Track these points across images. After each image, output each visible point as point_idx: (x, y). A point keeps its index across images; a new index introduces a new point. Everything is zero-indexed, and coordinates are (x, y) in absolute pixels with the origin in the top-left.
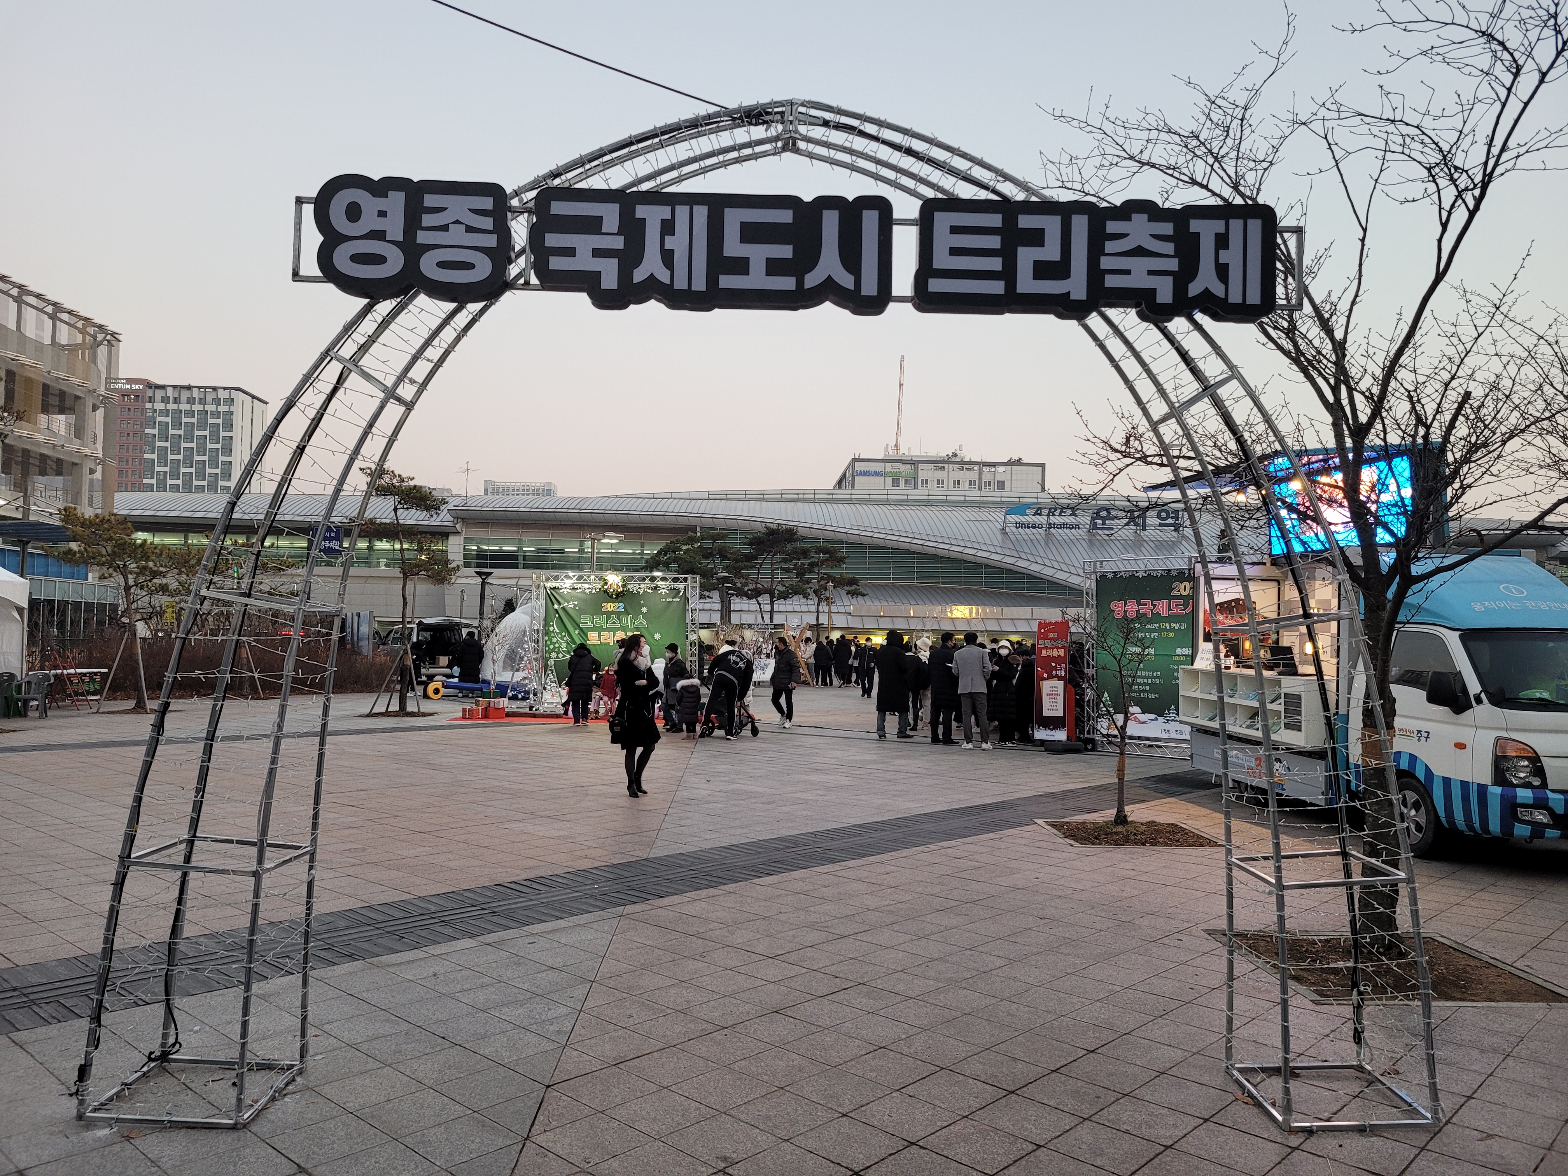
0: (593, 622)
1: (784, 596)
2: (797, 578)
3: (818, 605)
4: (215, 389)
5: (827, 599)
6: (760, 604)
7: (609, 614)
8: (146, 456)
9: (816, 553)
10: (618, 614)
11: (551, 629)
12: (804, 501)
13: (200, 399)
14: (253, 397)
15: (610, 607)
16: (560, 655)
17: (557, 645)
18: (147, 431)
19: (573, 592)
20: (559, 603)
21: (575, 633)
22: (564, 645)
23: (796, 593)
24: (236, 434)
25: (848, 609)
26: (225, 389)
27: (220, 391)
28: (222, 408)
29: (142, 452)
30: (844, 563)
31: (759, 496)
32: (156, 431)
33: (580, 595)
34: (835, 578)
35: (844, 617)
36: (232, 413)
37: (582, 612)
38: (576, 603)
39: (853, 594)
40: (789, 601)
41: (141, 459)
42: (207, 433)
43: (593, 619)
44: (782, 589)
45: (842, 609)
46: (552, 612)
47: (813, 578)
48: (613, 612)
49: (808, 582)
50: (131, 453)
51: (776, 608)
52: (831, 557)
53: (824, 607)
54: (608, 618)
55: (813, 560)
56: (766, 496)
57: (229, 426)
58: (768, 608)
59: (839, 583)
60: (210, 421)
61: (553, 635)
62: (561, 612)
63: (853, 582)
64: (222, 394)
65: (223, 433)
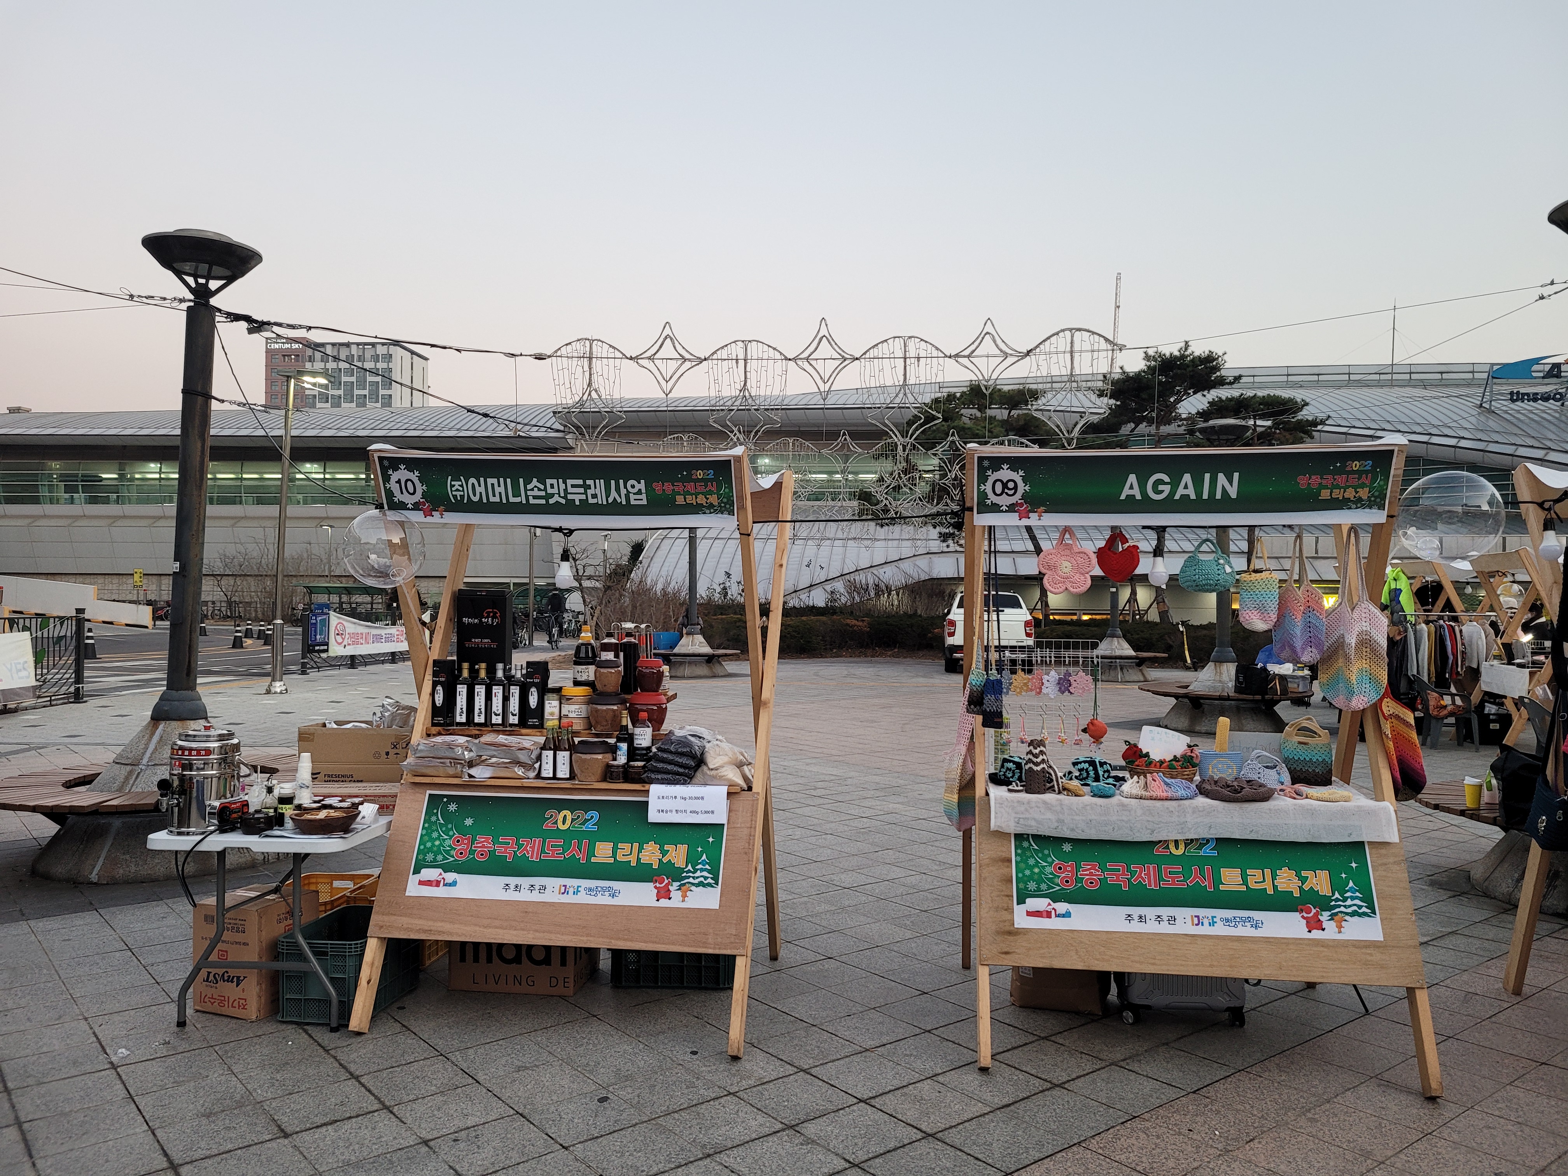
4: (373, 345)
13: (359, 356)
24: (395, 391)
26: (383, 343)
27: (379, 347)
28: (381, 365)
36: (390, 370)
42: (366, 392)
57: (388, 383)
60: (369, 379)
64: (381, 350)
65: (382, 392)
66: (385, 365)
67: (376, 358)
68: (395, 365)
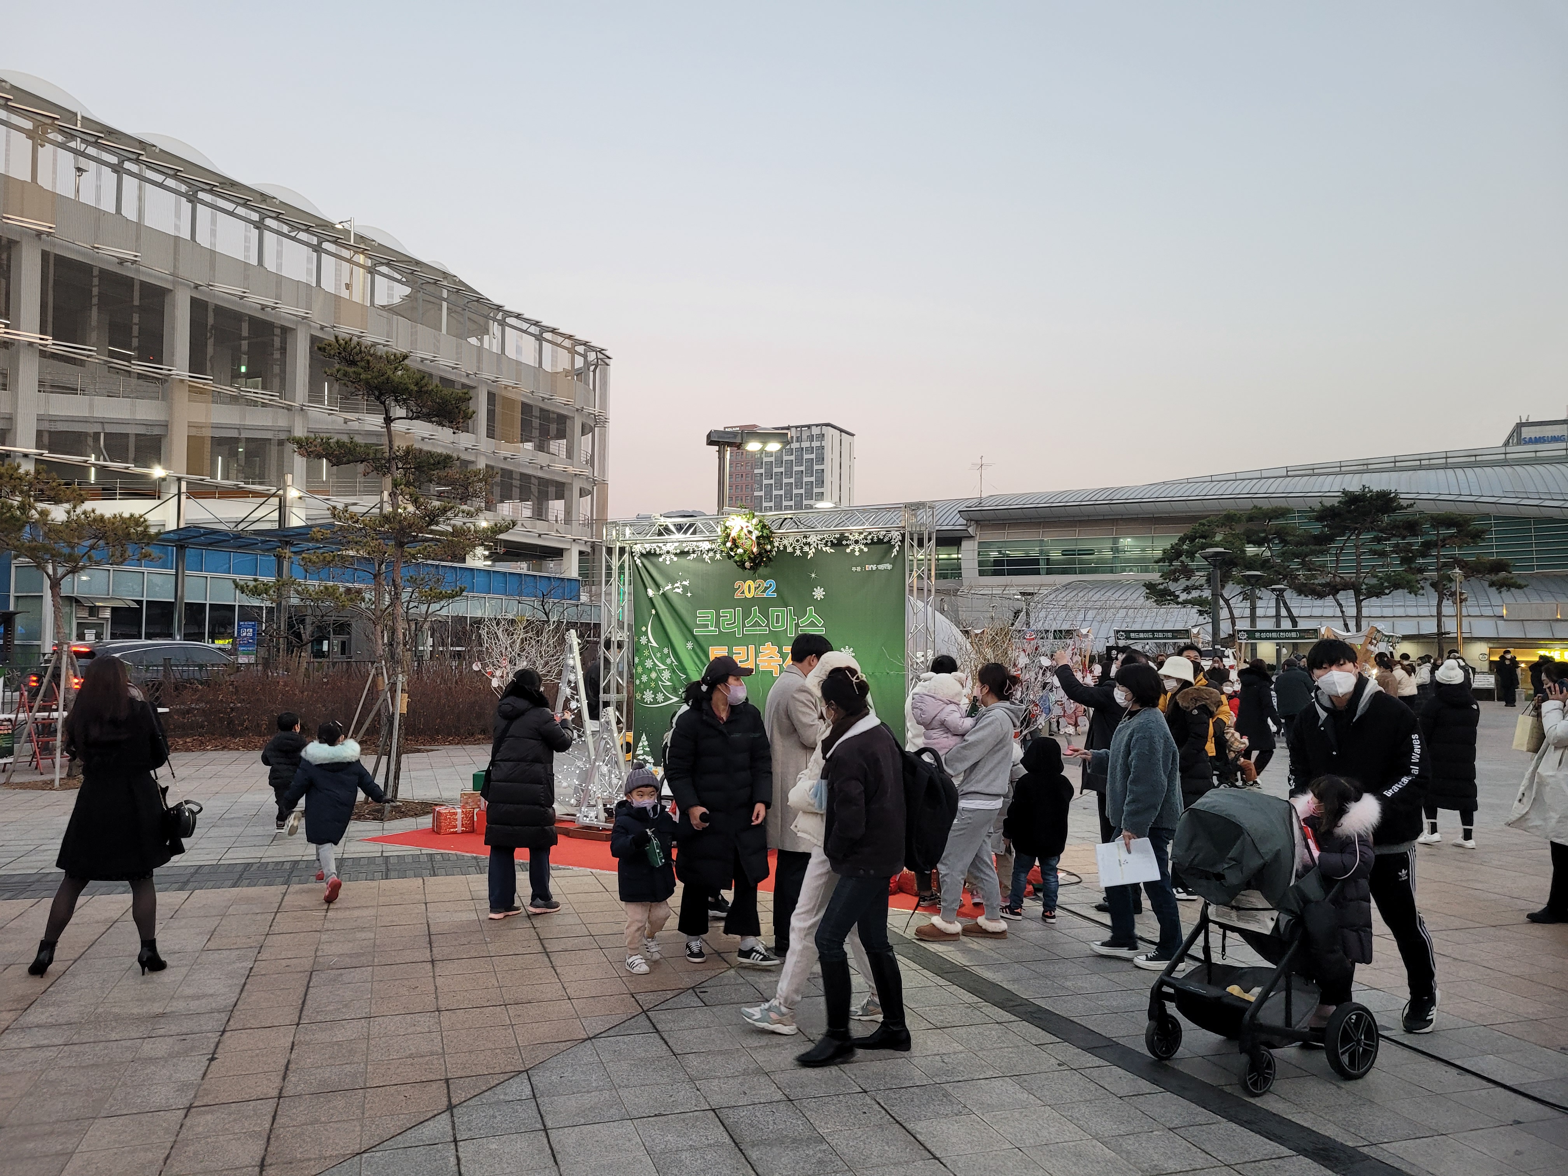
0: (717, 625)
1: (1376, 592)
2: (1401, 564)
3: (1439, 606)
4: (809, 427)
5: (1453, 594)
6: (1340, 606)
7: (747, 604)
8: (756, 494)
9: (1433, 526)
10: (764, 605)
11: (643, 640)
12: (1430, 468)
13: (798, 437)
14: (841, 431)
15: (749, 588)
16: (660, 697)
17: (654, 675)
18: (756, 471)
19: (683, 561)
20: (658, 586)
21: (685, 648)
22: (666, 675)
23: (1396, 586)
24: (827, 466)
25: (1498, 611)
26: (817, 425)
27: (813, 428)
28: (815, 444)
29: (753, 490)
30: (1483, 540)
31: (1361, 467)
32: (762, 471)
33: (691, 565)
34: (1466, 563)
35: (1491, 623)
36: (823, 448)
37: (698, 601)
38: (686, 583)
39: (1501, 585)
40: (1385, 600)
41: (752, 496)
42: (803, 468)
43: (718, 616)
44: (1374, 581)
45: (1488, 611)
46: (645, 604)
47: (1430, 564)
48: (754, 601)
49: (1421, 571)
50: (744, 492)
51: (1365, 612)
52: (1459, 532)
53: (1448, 608)
54: (746, 614)
55: (1429, 538)
56: (1370, 467)
57: (821, 460)
58: (1352, 611)
59: (1472, 570)
60: (806, 456)
61: (646, 653)
62: (659, 603)
63: (1498, 567)
64: (815, 431)
65: (816, 467)
66: (818, 444)
67: (811, 438)
68: (827, 443)
